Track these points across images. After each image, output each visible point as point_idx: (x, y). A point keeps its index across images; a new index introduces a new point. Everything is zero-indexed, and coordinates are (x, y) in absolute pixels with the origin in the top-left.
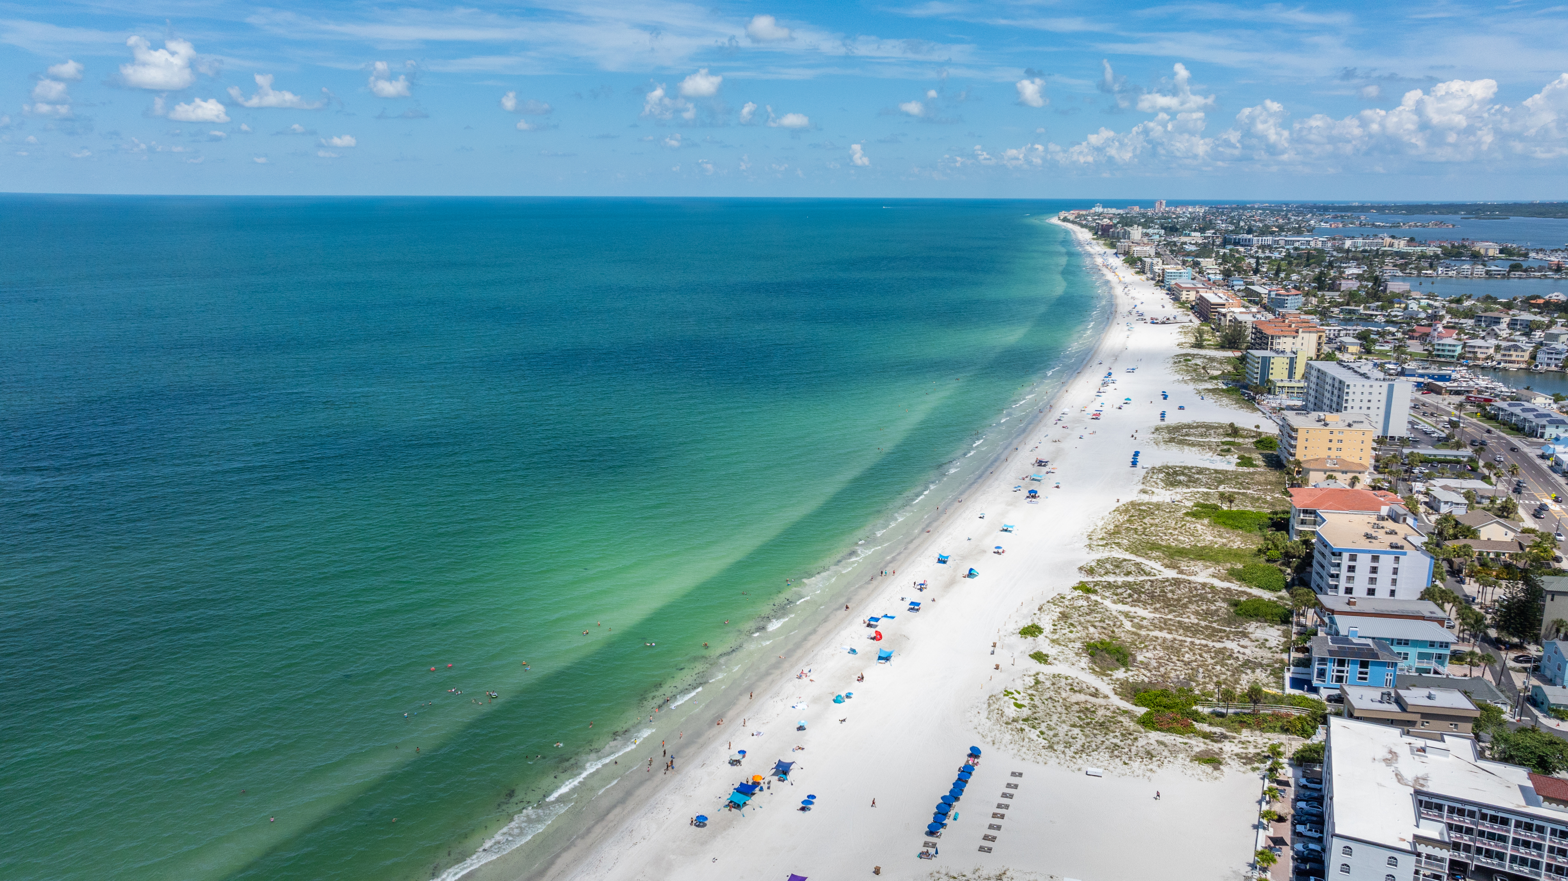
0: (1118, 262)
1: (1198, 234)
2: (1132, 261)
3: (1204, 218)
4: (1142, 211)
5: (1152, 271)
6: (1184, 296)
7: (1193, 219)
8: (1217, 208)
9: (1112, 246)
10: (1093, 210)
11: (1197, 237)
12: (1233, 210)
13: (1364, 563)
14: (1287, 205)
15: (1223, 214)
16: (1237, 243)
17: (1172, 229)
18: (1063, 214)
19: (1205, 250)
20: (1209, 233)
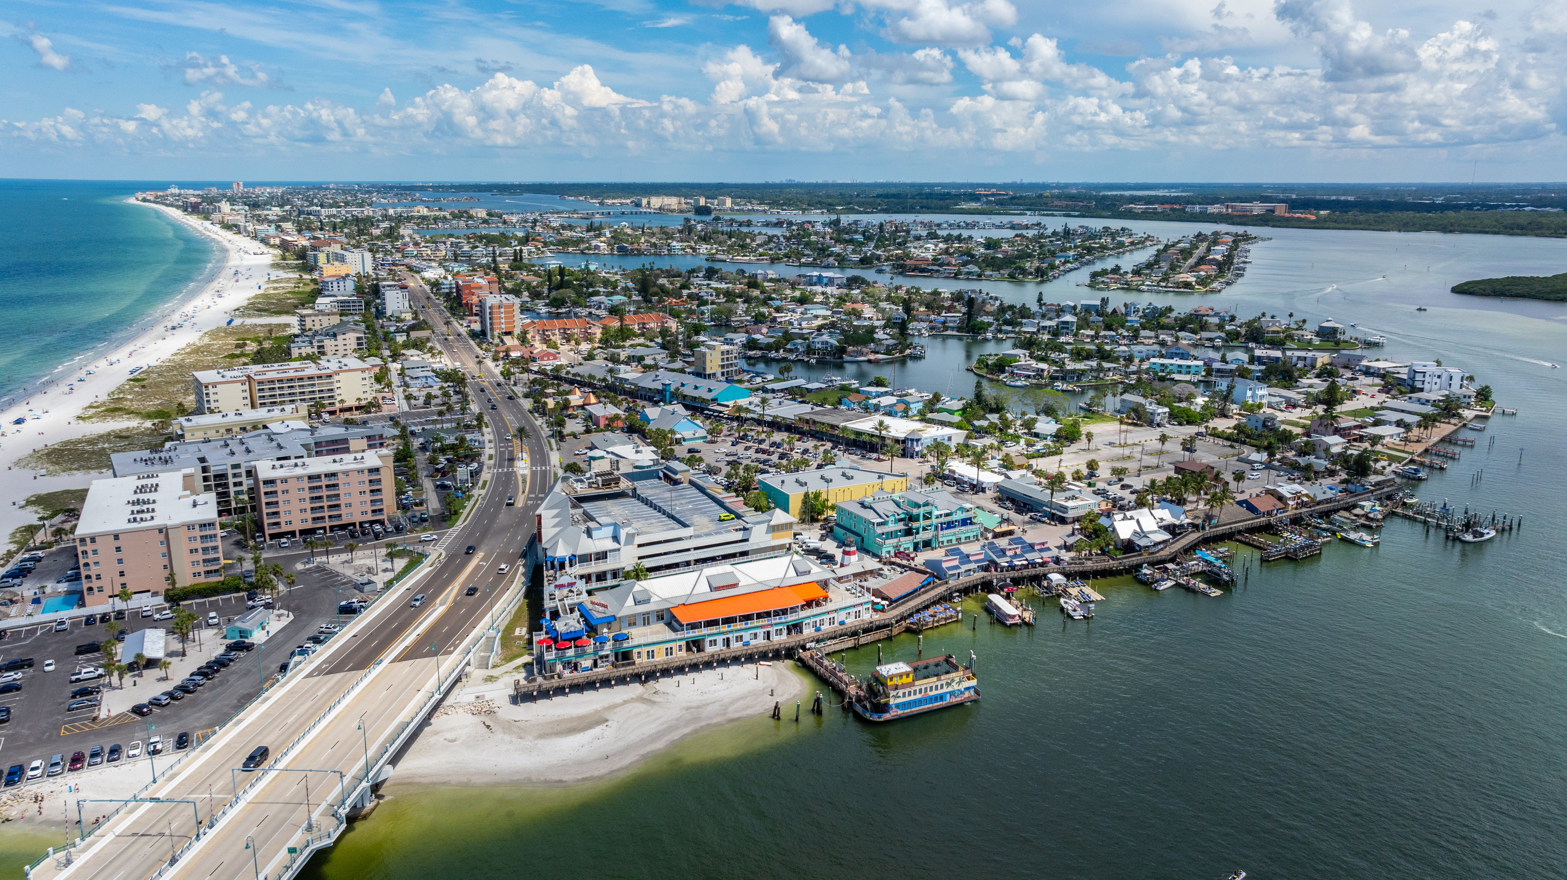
0: (217, 228)
1: (278, 209)
2: (227, 227)
3: (282, 197)
4: (221, 191)
5: (246, 230)
6: (272, 242)
7: (272, 198)
8: (296, 189)
9: (207, 218)
10: (169, 191)
11: (277, 210)
12: (308, 189)
13: (335, 284)
14: (359, 185)
15: (299, 193)
16: (309, 213)
17: (255, 205)
18: (140, 195)
19: (284, 219)
20: (287, 208)
